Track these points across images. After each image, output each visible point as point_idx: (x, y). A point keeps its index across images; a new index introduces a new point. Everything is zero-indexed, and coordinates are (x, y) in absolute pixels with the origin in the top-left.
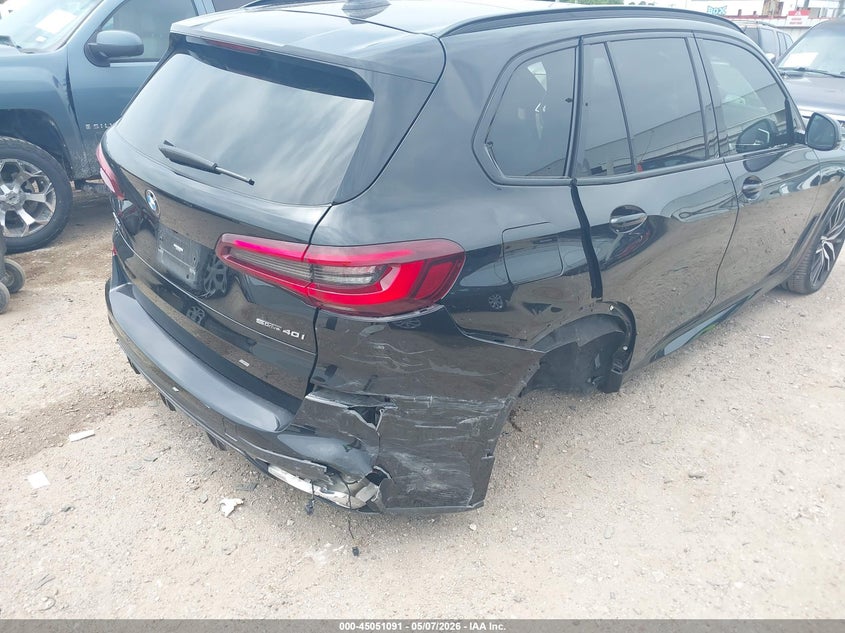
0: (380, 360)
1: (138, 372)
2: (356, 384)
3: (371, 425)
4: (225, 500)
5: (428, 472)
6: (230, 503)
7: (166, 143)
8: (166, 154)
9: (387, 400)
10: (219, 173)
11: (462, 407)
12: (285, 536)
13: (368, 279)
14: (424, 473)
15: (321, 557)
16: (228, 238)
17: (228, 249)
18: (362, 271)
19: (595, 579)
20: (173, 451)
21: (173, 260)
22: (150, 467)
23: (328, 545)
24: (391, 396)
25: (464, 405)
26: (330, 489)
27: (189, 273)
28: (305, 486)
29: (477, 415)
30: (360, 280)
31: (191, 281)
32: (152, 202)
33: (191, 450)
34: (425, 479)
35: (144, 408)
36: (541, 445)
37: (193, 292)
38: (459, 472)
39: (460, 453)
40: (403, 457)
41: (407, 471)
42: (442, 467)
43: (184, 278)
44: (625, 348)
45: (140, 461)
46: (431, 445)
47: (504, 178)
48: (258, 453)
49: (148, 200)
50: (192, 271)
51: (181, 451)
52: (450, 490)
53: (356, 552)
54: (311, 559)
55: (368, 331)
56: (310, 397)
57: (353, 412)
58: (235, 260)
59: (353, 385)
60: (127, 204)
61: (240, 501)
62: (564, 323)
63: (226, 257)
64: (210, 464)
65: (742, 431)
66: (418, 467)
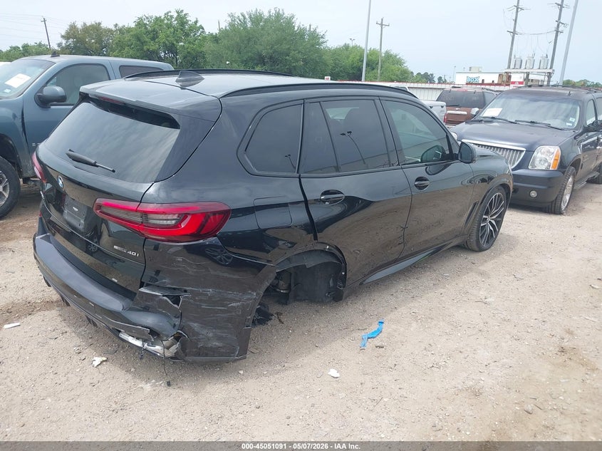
0: (180, 267)
1: (49, 286)
2: (167, 281)
3: (176, 306)
4: (95, 358)
5: (211, 335)
6: (98, 360)
7: (70, 150)
8: (70, 156)
9: (186, 291)
10: (97, 166)
11: (230, 296)
12: (129, 376)
13: (173, 222)
14: (208, 336)
15: (148, 387)
16: (100, 201)
17: (99, 207)
18: (170, 217)
19: (305, 398)
20: (68, 334)
21: (72, 216)
22: (52, 342)
23: (154, 381)
24: (187, 288)
25: (231, 295)
26: (153, 344)
27: (80, 223)
28: (138, 343)
29: (239, 301)
30: (169, 222)
31: (81, 227)
32: (60, 183)
33: (79, 333)
34: (209, 340)
35: (53, 312)
36: (293, 331)
37: (81, 233)
38: (229, 336)
39: (230, 324)
40: (195, 326)
41: (198, 334)
42: (218, 332)
43: (77, 226)
44: (343, 273)
45: (46, 339)
46: (212, 318)
47: (256, 172)
48: (113, 323)
49: (58, 182)
50: (82, 221)
51: (73, 334)
52: (225, 346)
53: (169, 384)
54: (142, 388)
55: (172, 250)
56: (143, 290)
57: (165, 298)
58: (104, 213)
59: (165, 282)
60: (49, 186)
61: (105, 359)
62: (295, 253)
63: (98, 211)
64: (90, 340)
65: (414, 325)
66: (204, 332)
